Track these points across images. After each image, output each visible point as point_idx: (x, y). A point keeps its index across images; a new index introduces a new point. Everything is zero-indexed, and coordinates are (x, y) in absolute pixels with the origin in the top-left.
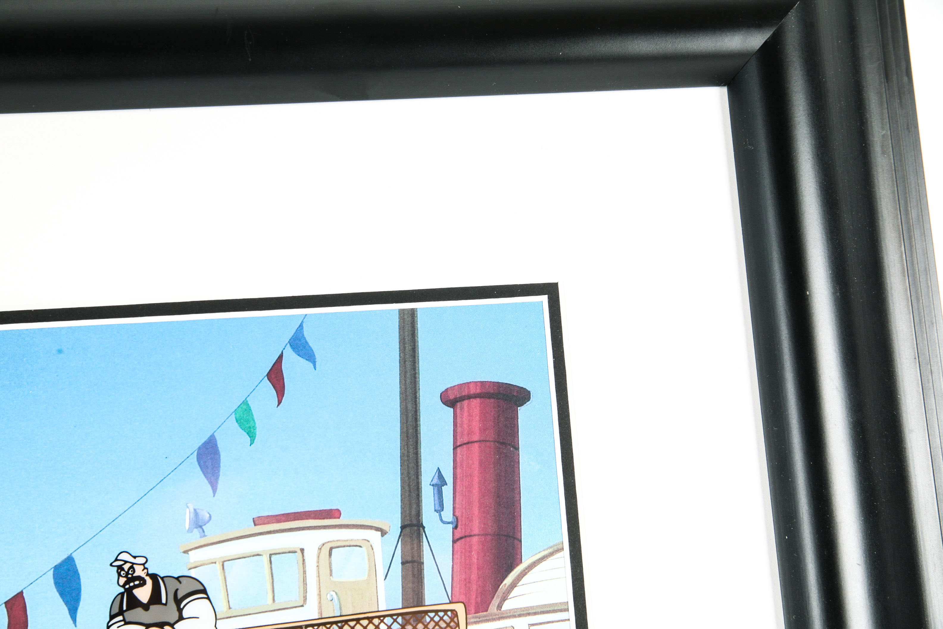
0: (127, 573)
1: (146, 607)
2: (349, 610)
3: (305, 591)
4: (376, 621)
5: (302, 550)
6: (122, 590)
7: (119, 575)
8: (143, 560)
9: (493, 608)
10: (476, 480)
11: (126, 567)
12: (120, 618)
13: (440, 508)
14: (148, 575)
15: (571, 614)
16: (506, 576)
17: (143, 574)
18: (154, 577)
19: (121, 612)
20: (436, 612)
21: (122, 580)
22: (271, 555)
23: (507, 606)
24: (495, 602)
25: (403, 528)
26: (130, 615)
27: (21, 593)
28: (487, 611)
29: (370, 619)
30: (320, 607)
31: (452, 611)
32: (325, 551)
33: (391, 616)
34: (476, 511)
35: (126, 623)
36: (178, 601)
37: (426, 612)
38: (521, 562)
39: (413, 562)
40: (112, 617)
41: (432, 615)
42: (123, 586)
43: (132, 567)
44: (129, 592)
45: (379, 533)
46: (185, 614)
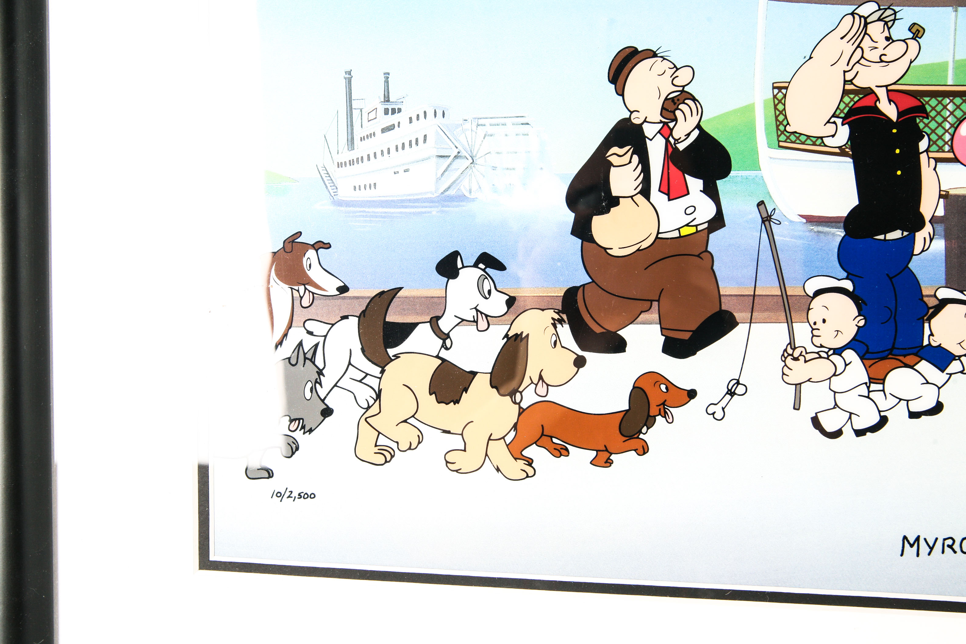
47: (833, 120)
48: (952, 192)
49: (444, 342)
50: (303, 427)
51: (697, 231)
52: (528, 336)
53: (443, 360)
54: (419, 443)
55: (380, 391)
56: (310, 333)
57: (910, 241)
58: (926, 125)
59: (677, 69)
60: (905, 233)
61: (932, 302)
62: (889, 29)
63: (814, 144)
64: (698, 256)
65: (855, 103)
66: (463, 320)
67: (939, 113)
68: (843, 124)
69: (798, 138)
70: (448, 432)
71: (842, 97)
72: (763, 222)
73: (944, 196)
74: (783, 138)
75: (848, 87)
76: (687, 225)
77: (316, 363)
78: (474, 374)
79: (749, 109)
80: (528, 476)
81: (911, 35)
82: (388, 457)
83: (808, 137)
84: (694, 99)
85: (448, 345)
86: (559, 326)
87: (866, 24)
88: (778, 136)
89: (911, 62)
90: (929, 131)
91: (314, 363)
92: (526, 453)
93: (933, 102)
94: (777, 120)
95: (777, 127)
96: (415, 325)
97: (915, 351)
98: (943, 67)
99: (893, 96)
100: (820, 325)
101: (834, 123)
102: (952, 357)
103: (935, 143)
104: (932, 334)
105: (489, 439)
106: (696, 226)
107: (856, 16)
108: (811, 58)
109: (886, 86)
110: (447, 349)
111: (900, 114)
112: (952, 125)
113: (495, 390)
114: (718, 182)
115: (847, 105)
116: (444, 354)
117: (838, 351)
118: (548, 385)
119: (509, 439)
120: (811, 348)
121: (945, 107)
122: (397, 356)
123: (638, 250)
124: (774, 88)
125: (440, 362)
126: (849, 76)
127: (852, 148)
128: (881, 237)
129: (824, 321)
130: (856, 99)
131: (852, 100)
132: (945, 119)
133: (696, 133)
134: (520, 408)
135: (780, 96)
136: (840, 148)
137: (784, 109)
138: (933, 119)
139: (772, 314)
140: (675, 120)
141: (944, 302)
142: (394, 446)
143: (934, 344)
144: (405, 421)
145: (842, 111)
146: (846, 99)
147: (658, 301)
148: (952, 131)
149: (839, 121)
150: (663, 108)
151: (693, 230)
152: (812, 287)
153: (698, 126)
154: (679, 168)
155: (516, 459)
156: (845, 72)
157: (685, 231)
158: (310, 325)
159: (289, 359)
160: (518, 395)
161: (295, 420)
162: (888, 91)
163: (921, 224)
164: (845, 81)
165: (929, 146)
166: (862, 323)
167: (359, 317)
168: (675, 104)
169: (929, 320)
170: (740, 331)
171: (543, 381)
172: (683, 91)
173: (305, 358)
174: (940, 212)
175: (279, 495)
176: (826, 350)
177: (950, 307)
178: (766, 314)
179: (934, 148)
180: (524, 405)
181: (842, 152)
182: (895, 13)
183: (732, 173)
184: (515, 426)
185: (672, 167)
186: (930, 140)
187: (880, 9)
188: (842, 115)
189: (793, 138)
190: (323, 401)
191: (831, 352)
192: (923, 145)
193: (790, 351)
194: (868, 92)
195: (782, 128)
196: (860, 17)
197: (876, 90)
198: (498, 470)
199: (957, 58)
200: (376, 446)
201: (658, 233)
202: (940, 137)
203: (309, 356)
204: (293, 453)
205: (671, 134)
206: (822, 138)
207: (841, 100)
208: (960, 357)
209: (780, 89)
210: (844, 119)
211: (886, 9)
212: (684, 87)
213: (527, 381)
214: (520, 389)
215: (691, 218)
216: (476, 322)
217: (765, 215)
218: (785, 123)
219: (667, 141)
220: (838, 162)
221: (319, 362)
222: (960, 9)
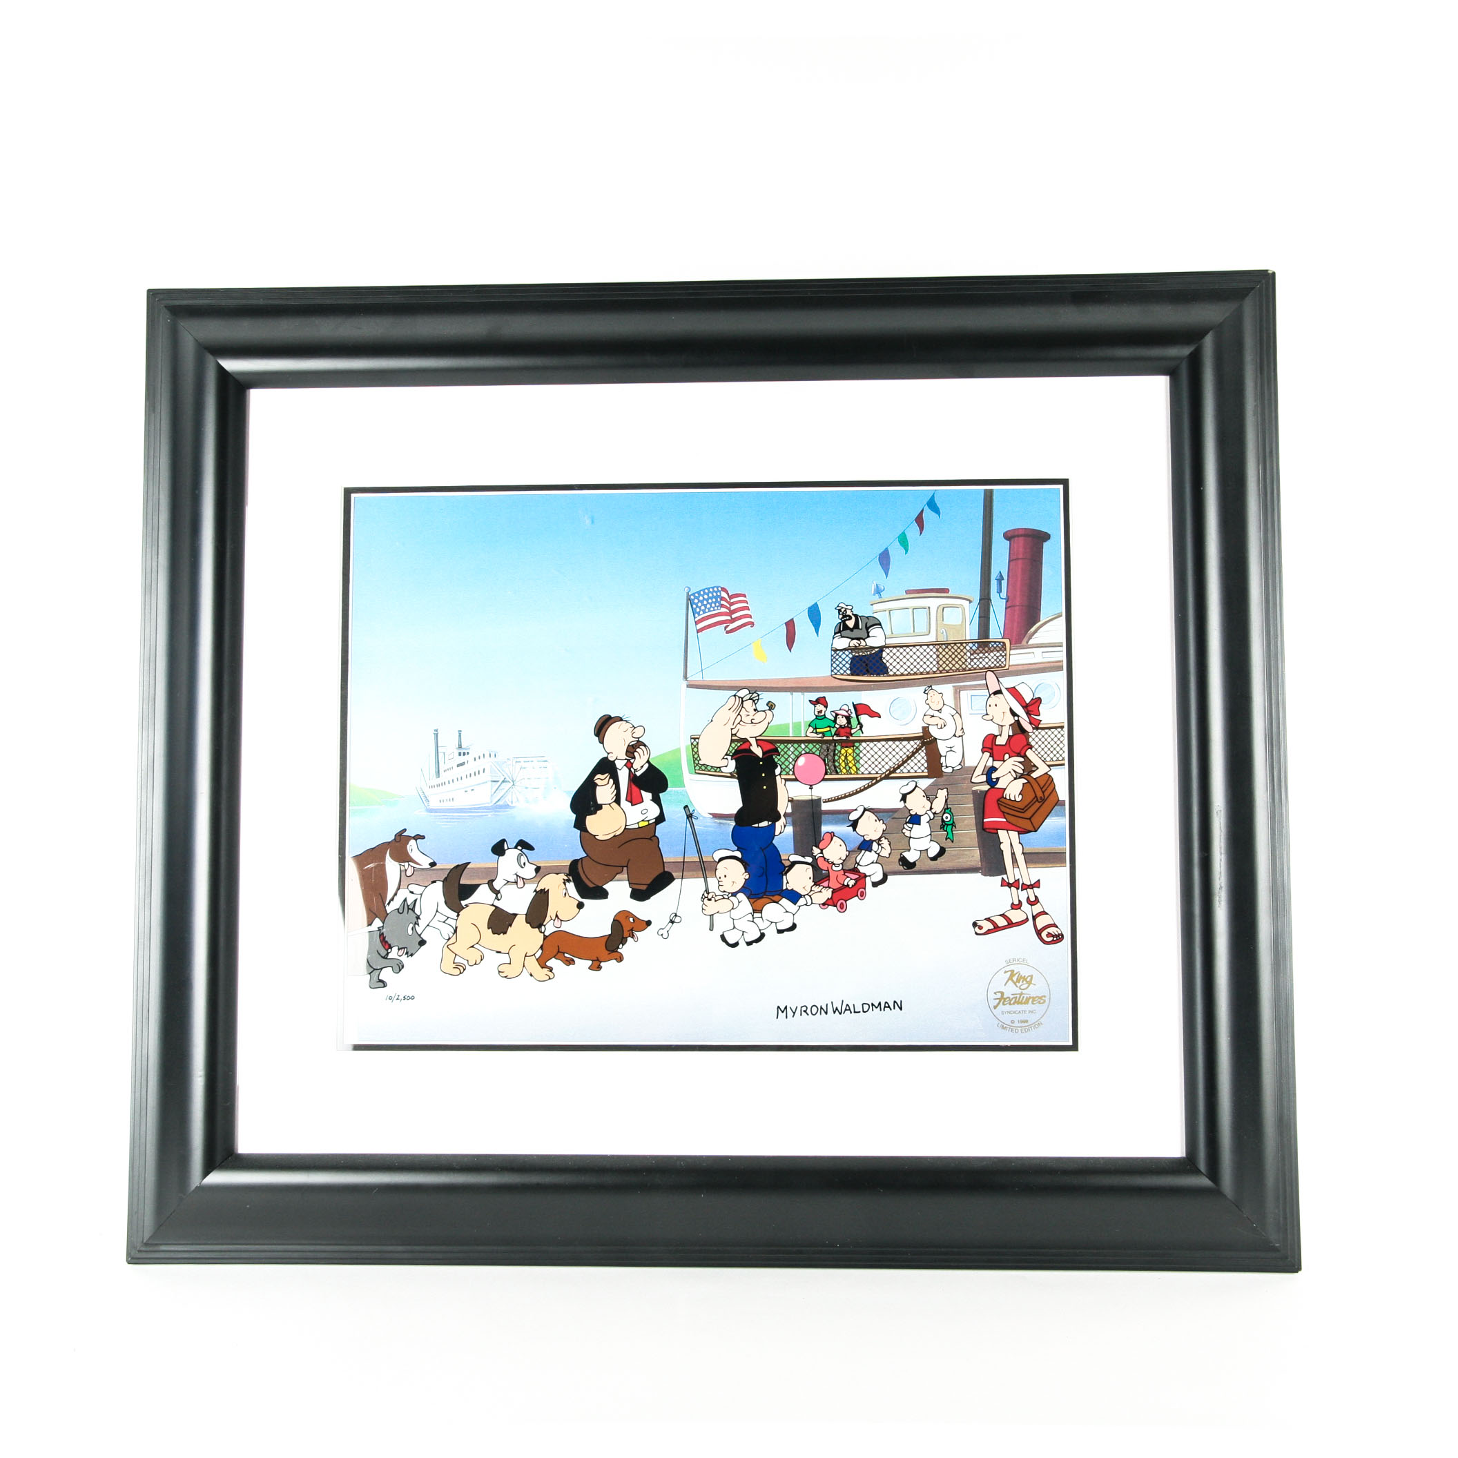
0: (843, 613)
1: (852, 630)
2: (951, 638)
3: (930, 628)
4: (964, 645)
5: (929, 608)
6: (840, 621)
7: (839, 614)
8: (851, 607)
9: (1024, 643)
10: (1019, 579)
11: (843, 610)
12: (839, 634)
13: (1000, 591)
14: (853, 614)
15: (1064, 648)
16: (1031, 628)
17: (851, 614)
18: (856, 616)
19: (840, 632)
20: (995, 642)
21: (841, 616)
22: (913, 609)
23: (1031, 642)
24: (1025, 639)
25: (980, 600)
26: (843, 633)
27: (793, 619)
28: (1020, 643)
29: (962, 644)
30: (937, 636)
31: (1003, 643)
32: (941, 609)
33: (972, 643)
34: (1018, 593)
35: (842, 637)
36: (867, 629)
37: (990, 642)
38: (1040, 621)
39: (984, 617)
40: (835, 634)
41: (993, 643)
42: (841, 619)
43: (845, 610)
44: (844, 622)
45: (968, 602)
46: (870, 635)
47: (726, 757)
48: (795, 798)
49: (497, 895)
50: (407, 953)
51: (649, 824)
52: (548, 890)
53: (496, 907)
54: (482, 960)
55: (456, 928)
56: (412, 892)
57: (773, 827)
58: (779, 760)
59: (635, 728)
60: (770, 823)
61: (787, 864)
62: (755, 704)
63: (716, 771)
64: (650, 839)
65: (738, 747)
66: (508, 882)
67: (785, 753)
68: (732, 759)
69: (706, 768)
70: (500, 952)
71: (731, 744)
72: (688, 818)
73: (791, 801)
74: (697, 768)
75: (734, 738)
76: (643, 821)
77: (416, 911)
78: (515, 915)
79: (678, 750)
80: (550, 979)
81: (768, 708)
82: (462, 971)
83: (712, 767)
84: (645, 746)
85: (499, 898)
86: (567, 884)
87: (743, 702)
88: (695, 767)
89: (769, 723)
90: (781, 763)
91: (414, 911)
92: (548, 964)
93: (782, 746)
94: (694, 757)
95: (694, 761)
96: (477, 886)
97: (778, 893)
98: (787, 726)
99: (759, 742)
100: (723, 878)
101: (727, 759)
102: (801, 896)
103: (784, 770)
104: (788, 883)
105: (526, 956)
106: (648, 821)
107: (737, 697)
108: (712, 721)
109: (755, 737)
110: (499, 900)
111: (764, 754)
112: (793, 760)
113: (529, 925)
114: (661, 795)
115: (734, 748)
116: (497, 903)
117: (734, 894)
118: (561, 921)
119: (538, 955)
120: (718, 893)
121: (789, 749)
122: (467, 906)
123: (614, 836)
124: (691, 738)
125: (494, 908)
126: (734, 732)
127: (737, 773)
128: (756, 825)
129: (725, 876)
130: (739, 744)
131: (736, 745)
132: (789, 756)
133: (647, 765)
134: (544, 935)
135: (695, 743)
136: (731, 773)
137: (698, 751)
138: (783, 756)
139: (694, 873)
140: (634, 758)
141: (794, 863)
142: (465, 963)
143: (789, 888)
144: (472, 947)
145: (731, 752)
146: (733, 745)
147: (627, 867)
148: (793, 763)
149: (729, 758)
150: (627, 751)
151: (646, 823)
152: (717, 856)
153: (648, 762)
154: (637, 786)
155: (542, 968)
156: (732, 729)
157: (642, 824)
158: (412, 888)
159: (398, 909)
160: (543, 927)
161: (402, 948)
162: (757, 740)
163: (778, 818)
164: (732, 735)
165: (781, 772)
166: (747, 877)
167: (443, 882)
168: (634, 748)
169: (786, 874)
170: (675, 884)
171: (558, 918)
172: (638, 741)
173: (409, 909)
174: (789, 810)
175: (390, 998)
176: (727, 894)
177: (797, 866)
178: (691, 873)
179: (784, 773)
180: (547, 934)
181: (732, 776)
182: (758, 695)
183: (669, 789)
184: (541, 947)
185: (633, 786)
186: (781, 768)
187: (750, 693)
188: (731, 754)
189: (703, 768)
190: (420, 935)
191: (730, 895)
192: (778, 771)
193: (706, 895)
194: (745, 741)
195: (697, 762)
196: (739, 697)
197: (750, 739)
198: (531, 975)
199: (794, 721)
200: (454, 963)
201: (626, 825)
202: (787, 767)
203: (411, 907)
204: (400, 970)
205: (632, 767)
206: (720, 768)
207: (730, 745)
208: (804, 895)
209: (695, 739)
210: (732, 756)
211: (753, 693)
212: (638, 738)
213: (548, 918)
214: (544, 924)
215: (645, 816)
216: (516, 883)
217: (688, 814)
218: (698, 759)
219: (630, 770)
221: (417, 911)
222: (794, 693)
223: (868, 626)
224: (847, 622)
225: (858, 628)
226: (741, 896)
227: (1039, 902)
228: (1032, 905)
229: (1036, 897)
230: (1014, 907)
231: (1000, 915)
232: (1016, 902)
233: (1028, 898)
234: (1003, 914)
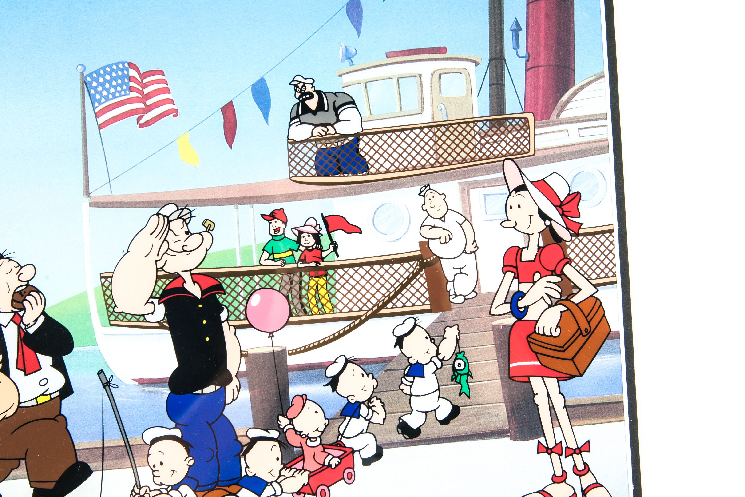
0: (301, 90)
1: (314, 113)
2: (453, 116)
3: (423, 103)
4: (472, 125)
5: (420, 75)
6: (298, 101)
7: (296, 91)
8: (311, 81)
9: (553, 117)
10: (543, 27)
11: (300, 85)
12: (297, 120)
13: (517, 46)
14: (315, 91)
15: (609, 122)
16: (563, 95)
17: (312, 91)
18: (319, 93)
19: (298, 116)
20: (514, 119)
21: (298, 95)
22: (398, 78)
23: (563, 115)
24: (555, 112)
25: (490, 60)
26: (304, 118)
27: (231, 102)
28: (549, 119)
29: (468, 123)
30: (433, 115)
31: (525, 118)
32: (436, 76)
33: (482, 121)
34: (542, 49)
35: (302, 123)
36: (336, 109)
37: (507, 119)
38: (574, 85)
39: (497, 84)
40: (292, 119)
41: (511, 121)
42: (299, 99)
43: (304, 86)
44: (303, 102)
45: (474, 64)
46: (341, 117)
47: (151, 300)
48: (250, 352)
51: (51, 399)
57: (222, 393)
58: (225, 300)
59: (22, 267)
60: (218, 387)
61: (245, 441)
62: (187, 224)
63: (138, 321)
64: (54, 419)
65: (167, 285)
67: (233, 290)
68: (159, 303)
69: (124, 317)
71: (156, 282)
72: (104, 387)
73: (244, 355)
74: (112, 317)
75: (160, 273)
76: (43, 394)
79: (83, 296)
81: (205, 229)
83: (133, 315)
84: (38, 291)
87: (169, 222)
88: (109, 317)
89: (207, 250)
90: (227, 305)
93: (228, 281)
94: (106, 303)
95: (107, 309)
97: (236, 481)
98: (232, 252)
99: (196, 277)
100: (158, 467)
101: (152, 302)
102: (266, 484)
103: (232, 313)
104: (247, 467)
106: (50, 394)
107: (161, 217)
108: (128, 251)
109: (190, 271)
111: (203, 292)
112: (244, 299)
114: (64, 357)
115: (161, 288)
117: (175, 487)
120: (153, 487)
121: (237, 284)
123: (4, 418)
124: (101, 277)
126: (160, 265)
127: (168, 322)
128: (199, 392)
129: (161, 464)
130: (168, 282)
131: (164, 283)
132: (239, 294)
133: (42, 318)
135: (107, 284)
136: (158, 322)
137: (111, 294)
138: (229, 294)
139: (119, 462)
140: (24, 309)
141: (254, 440)
145: (157, 293)
146: (160, 283)
147: (25, 459)
148: (244, 303)
149: (156, 301)
150: (13, 300)
151: (48, 398)
152: (149, 437)
153: (43, 313)
156: (156, 261)
157: (42, 400)
162: (192, 274)
163: (230, 380)
164: (157, 269)
165: (228, 316)
166: (192, 463)
168: (22, 296)
169: (244, 455)
170: (95, 477)
172: (28, 285)
174: (243, 368)
176: (166, 487)
177: (259, 444)
178: (114, 462)
179: (232, 317)
181: (161, 327)
182: (191, 212)
183: (75, 349)
185: (26, 348)
186: (228, 311)
187: (178, 210)
188: (158, 296)
189: (121, 317)
191: (170, 488)
192: (224, 315)
193: (137, 491)
194: (176, 276)
195: (111, 309)
196: (164, 216)
197: (182, 274)
199: (242, 245)
201: (19, 403)
202: (236, 309)
205: (22, 321)
206: (143, 315)
207: (156, 284)
208: (271, 483)
209: (106, 278)
210: (159, 299)
211: (183, 209)
212: (28, 281)
215: (45, 388)
217: (105, 381)
218: (113, 305)
219: (19, 327)
220: (158, 334)
222: (239, 206)
223: (337, 106)
224: (308, 102)
225: (323, 110)
226: (185, 489)
227: (589, 470)
228: (580, 476)
229: (585, 464)
230: (555, 479)
231: (538, 492)
232: (559, 473)
233: (575, 465)
234: (543, 490)
